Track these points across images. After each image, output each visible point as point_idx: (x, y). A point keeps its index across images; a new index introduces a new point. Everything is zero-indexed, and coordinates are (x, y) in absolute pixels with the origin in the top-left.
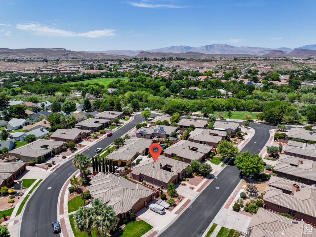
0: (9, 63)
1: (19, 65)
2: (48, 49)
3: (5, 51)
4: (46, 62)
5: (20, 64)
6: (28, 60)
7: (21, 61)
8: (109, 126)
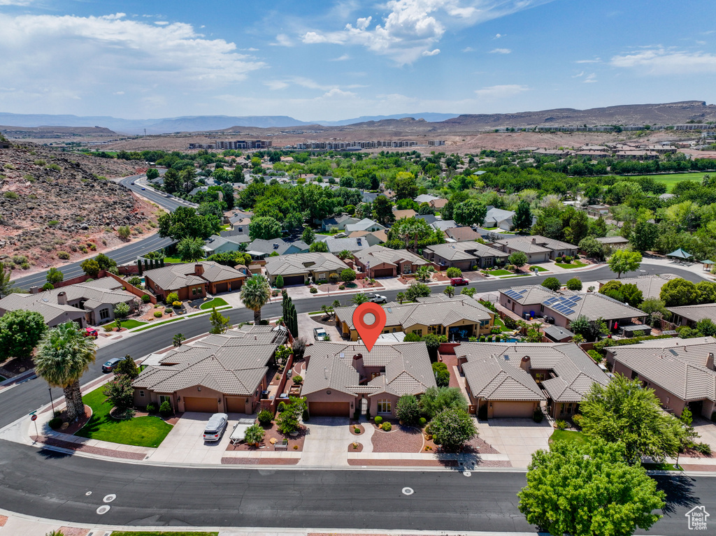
0: (540, 136)
1: (556, 139)
2: (659, 105)
3: (565, 114)
4: (616, 134)
5: (559, 136)
6: (578, 130)
7: (564, 131)
8: (496, 267)
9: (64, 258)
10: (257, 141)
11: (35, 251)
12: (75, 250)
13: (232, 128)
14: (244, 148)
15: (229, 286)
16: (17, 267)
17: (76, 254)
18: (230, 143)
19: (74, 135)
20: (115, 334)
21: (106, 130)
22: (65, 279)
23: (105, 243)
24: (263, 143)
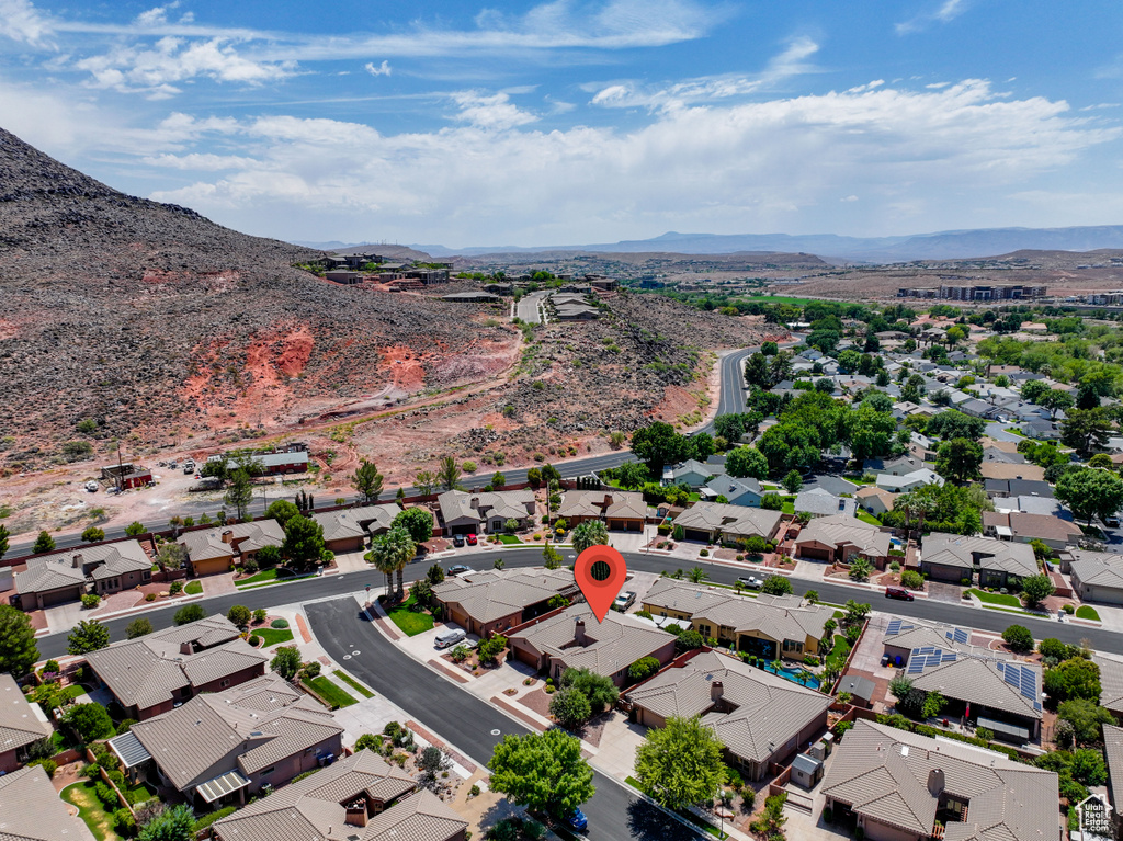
8: (1004, 589)
9: (539, 459)
10: (1016, 288)
11: (517, 449)
12: (553, 453)
13: (1016, 253)
14: (986, 299)
15: (625, 525)
16: (494, 462)
17: (552, 457)
18: (964, 290)
19: (768, 266)
20: (491, 545)
21: (814, 258)
22: (506, 484)
23: (589, 449)
24: (1028, 290)
